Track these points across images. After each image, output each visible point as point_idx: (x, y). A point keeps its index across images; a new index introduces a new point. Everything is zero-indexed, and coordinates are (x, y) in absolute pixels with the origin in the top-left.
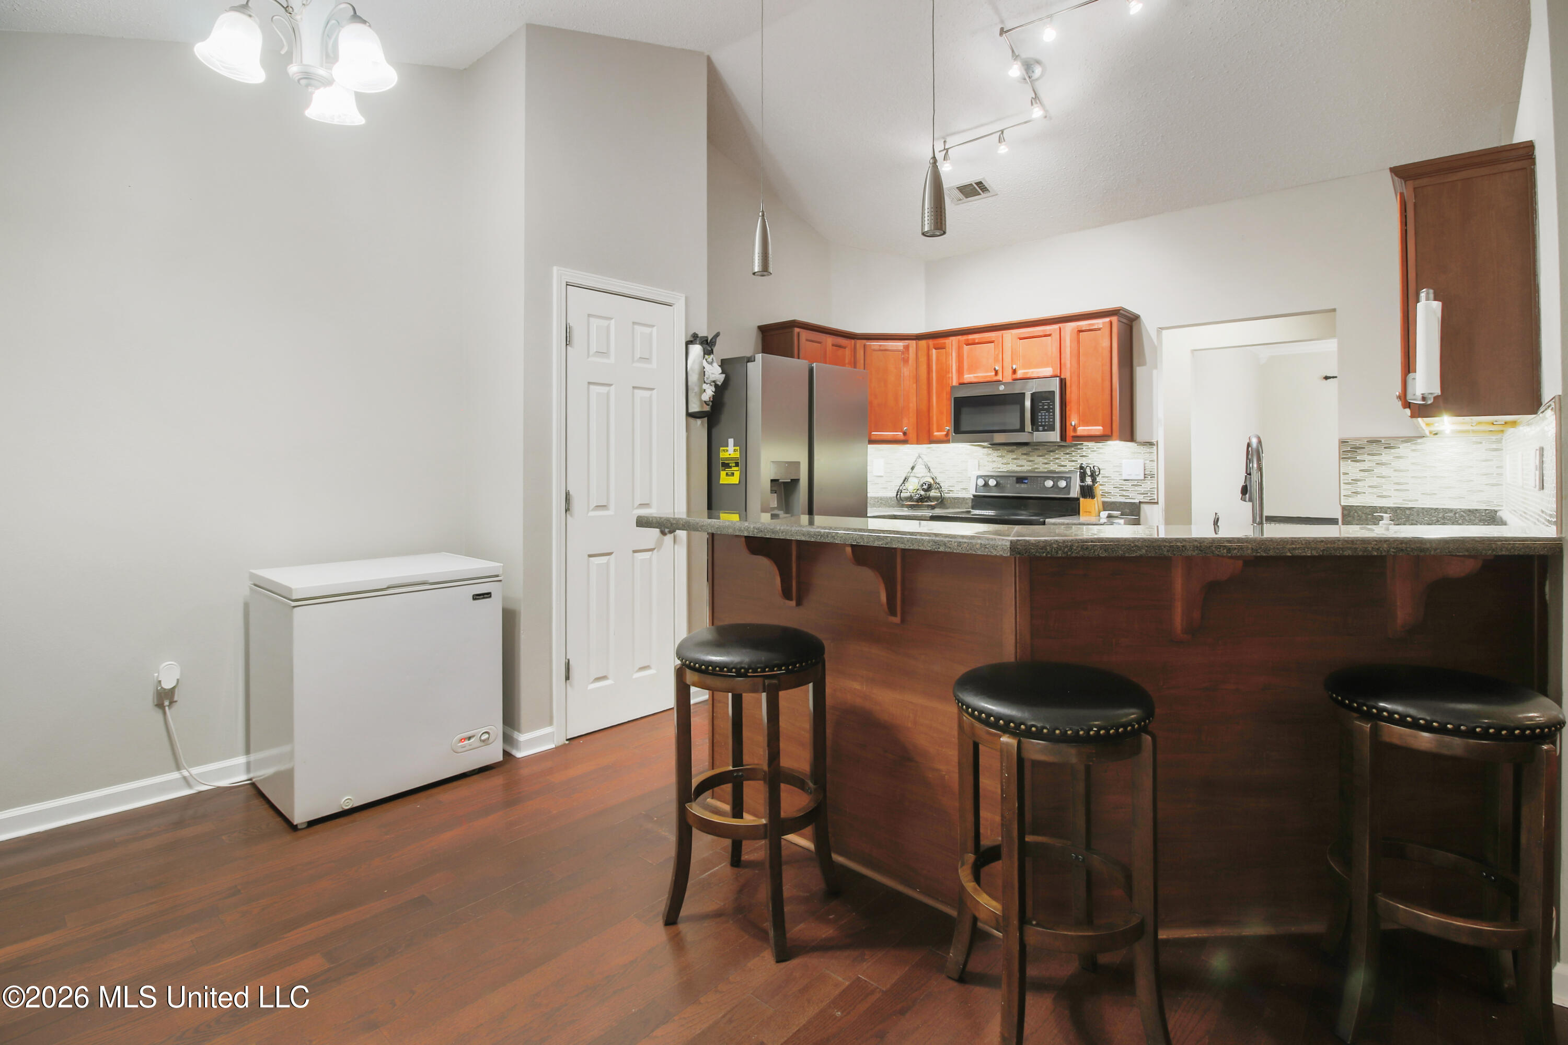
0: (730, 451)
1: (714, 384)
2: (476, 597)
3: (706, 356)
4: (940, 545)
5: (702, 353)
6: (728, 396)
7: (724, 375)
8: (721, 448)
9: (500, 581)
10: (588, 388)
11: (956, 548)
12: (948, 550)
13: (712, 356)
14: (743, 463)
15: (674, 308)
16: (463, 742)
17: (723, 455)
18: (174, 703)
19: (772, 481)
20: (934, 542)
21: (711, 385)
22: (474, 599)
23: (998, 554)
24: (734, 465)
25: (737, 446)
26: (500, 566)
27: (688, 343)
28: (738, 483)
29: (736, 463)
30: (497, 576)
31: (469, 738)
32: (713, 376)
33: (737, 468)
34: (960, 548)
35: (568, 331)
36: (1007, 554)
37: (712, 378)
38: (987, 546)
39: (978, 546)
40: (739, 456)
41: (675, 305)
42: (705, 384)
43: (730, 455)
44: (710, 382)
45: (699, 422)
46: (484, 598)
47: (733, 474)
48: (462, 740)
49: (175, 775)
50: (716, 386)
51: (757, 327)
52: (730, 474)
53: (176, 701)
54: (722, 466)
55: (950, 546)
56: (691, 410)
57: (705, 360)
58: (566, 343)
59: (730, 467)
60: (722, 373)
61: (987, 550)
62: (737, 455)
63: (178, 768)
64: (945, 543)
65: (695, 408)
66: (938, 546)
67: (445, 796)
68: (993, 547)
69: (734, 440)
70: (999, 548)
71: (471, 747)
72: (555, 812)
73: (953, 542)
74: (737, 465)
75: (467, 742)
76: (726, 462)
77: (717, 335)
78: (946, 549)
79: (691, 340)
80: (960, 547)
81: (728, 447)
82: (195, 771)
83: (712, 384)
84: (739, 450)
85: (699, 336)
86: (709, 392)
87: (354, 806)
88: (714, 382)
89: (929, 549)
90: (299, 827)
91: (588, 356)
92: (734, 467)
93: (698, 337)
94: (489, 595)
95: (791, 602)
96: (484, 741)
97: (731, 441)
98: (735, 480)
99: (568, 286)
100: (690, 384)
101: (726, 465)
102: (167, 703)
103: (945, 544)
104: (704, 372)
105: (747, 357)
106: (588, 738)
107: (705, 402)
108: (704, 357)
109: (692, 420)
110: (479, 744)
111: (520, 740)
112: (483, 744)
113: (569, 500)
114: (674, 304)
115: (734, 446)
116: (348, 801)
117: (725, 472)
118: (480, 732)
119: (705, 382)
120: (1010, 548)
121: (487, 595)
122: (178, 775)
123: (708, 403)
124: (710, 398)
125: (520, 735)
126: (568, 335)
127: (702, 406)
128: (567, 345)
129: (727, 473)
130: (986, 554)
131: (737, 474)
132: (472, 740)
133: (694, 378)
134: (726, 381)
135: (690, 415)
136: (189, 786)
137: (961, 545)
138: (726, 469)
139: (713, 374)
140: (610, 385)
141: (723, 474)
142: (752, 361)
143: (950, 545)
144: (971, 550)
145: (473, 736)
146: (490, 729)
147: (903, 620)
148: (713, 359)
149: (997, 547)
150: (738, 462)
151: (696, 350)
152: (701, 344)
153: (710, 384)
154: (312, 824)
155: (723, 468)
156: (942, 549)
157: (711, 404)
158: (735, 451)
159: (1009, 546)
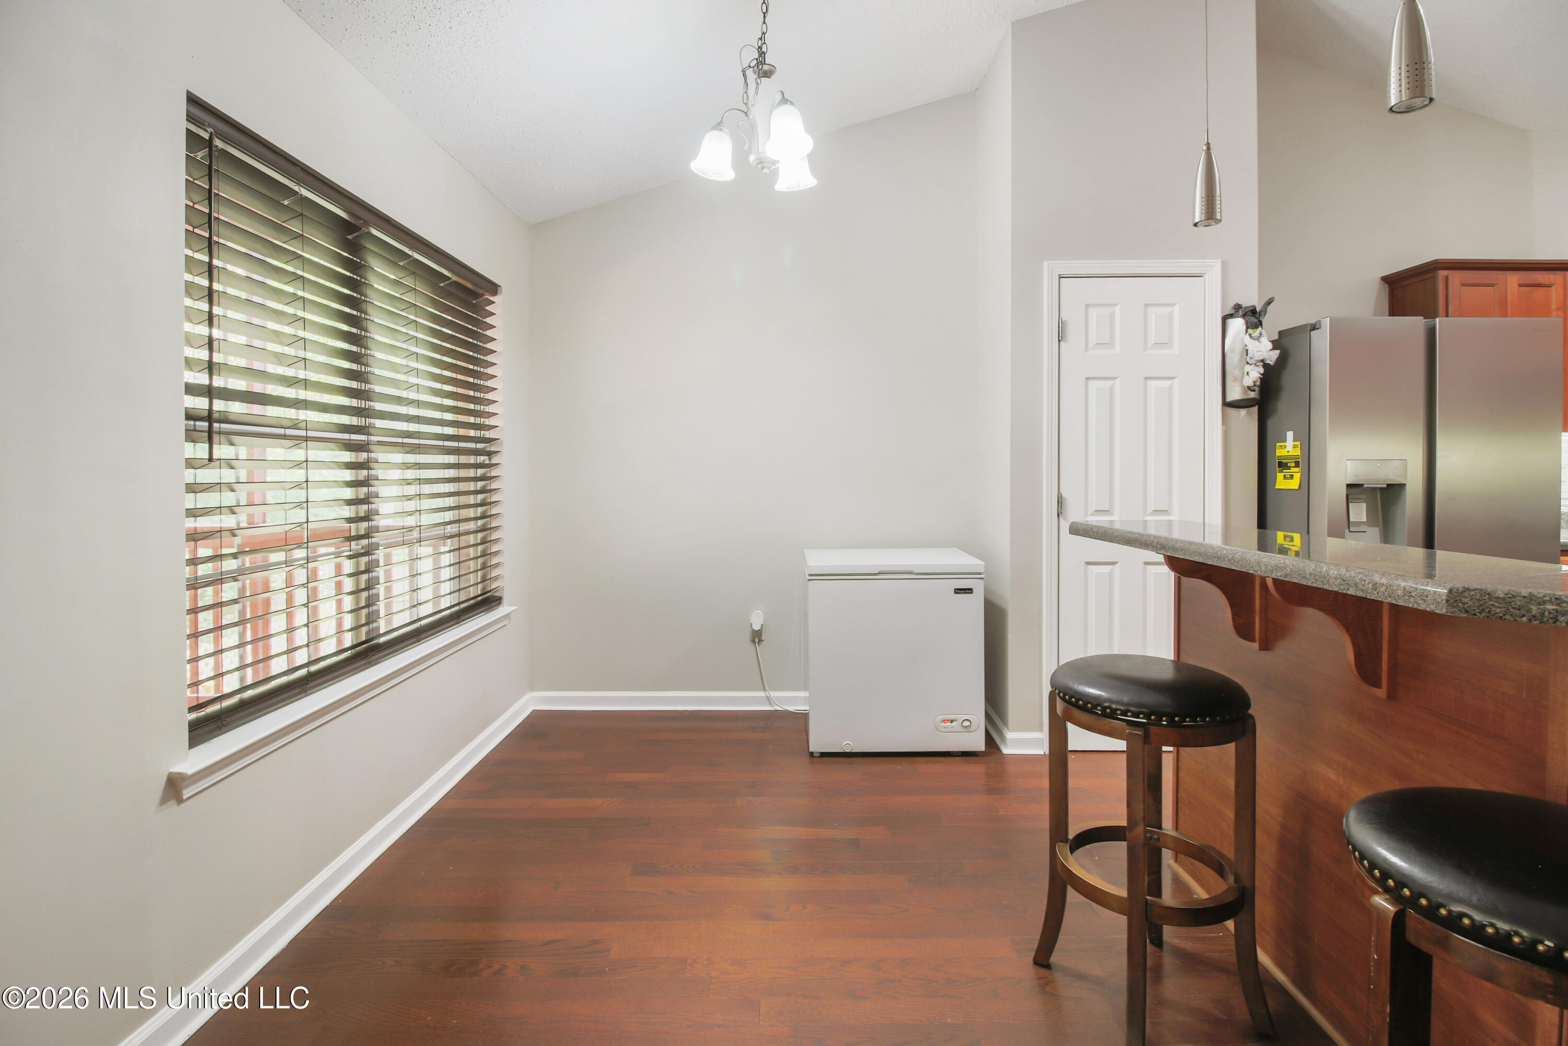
0: (1288, 447)
1: (1262, 363)
2: (958, 591)
3: (1250, 331)
4: (1350, 586)
5: (1245, 327)
6: (1287, 380)
7: (1278, 352)
8: (1278, 444)
9: (982, 579)
10: (1086, 385)
11: (1370, 591)
12: (1360, 594)
13: (1260, 329)
14: (1305, 462)
15: (1205, 279)
16: (945, 723)
17: (1280, 452)
18: (762, 642)
19: (1349, 486)
20: (1342, 579)
21: (1258, 366)
22: (955, 593)
23: (1428, 609)
24: (1293, 464)
25: (1297, 441)
26: (982, 564)
27: (1225, 319)
28: (1297, 488)
29: (1295, 462)
30: (980, 574)
31: (952, 721)
32: (1259, 354)
33: (1297, 469)
34: (1376, 592)
35: (1060, 326)
36: (1442, 609)
37: (1259, 356)
38: (1413, 594)
39: (1400, 592)
40: (1299, 454)
41: (1207, 275)
42: (1248, 365)
43: (1288, 452)
44: (1254, 362)
45: (1243, 412)
46: (965, 593)
47: (1292, 476)
48: (944, 721)
49: (762, 694)
50: (1266, 366)
51: (1379, 279)
52: (1288, 476)
53: (763, 640)
54: (1279, 467)
55: (1362, 588)
56: (1230, 398)
57: (1247, 336)
58: (1059, 338)
59: (1289, 468)
60: (1274, 349)
61: (1412, 599)
62: (1297, 452)
63: (765, 690)
64: (1356, 583)
65: (1235, 394)
66: (1346, 587)
67: (924, 766)
68: (1421, 596)
69: (1294, 433)
70: (1429, 598)
71: (953, 730)
72: (1002, 813)
73: (1367, 582)
74: (1297, 465)
75: (949, 724)
76: (1284, 461)
77: (1269, 302)
78: (1358, 592)
79: (1231, 313)
80: (1375, 590)
81: (1286, 442)
82: (773, 694)
83: (1258, 364)
84: (1299, 446)
85: (1243, 306)
86: (1254, 374)
87: (854, 751)
88: (1262, 361)
89: (1336, 589)
90: (815, 755)
91: (1087, 349)
92: (1293, 467)
93: (1241, 308)
94: (970, 591)
95: (1253, 644)
96: (966, 727)
97: (1290, 435)
98: (1294, 484)
99: (1061, 279)
100: (1228, 367)
101: (1282, 466)
102: (757, 640)
103: (1356, 585)
104: (1247, 350)
105: (1311, 325)
106: (1082, 755)
107: (1248, 387)
108: (1247, 331)
109: (1232, 412)
110: (961, 729)
111: (1006, 736)
112: (964, 730)
113: (1061, 503)
114: (1204, 274)
115: (1294, 441)
116: (848, 745)
117: (1282, 474)
118: (962, 718)
119: (1248, 363)
120: (1447, 601)
121: (969, 591)
122: (764, 694)
123: (1252, 388)
124: (1254, 382)
125: (1008, 732)
126: (1060, 331)
127: (1246, 393)
128: (1059, 341)
129: (1285, 476)
130: (1410, 606)
131: (1297, 477)
132: (954, 724)
133: (1233, 359)
134: (1282, 360)
135: (1226, 404)
136: (770, 704)
137: (1376, 588)
138: (1284, 471)
139: (1258, 351)
140: (1115, 378)
141: (1280, 476)
142: (1318, 329)
143: (1362, 585)
144: (1390, 597)
145: (956, 720)
146: (971, 718)
147: (1391, 696)
148: (1261, 334)
149: (1427, 597)
150: (1299, 461)
151: (1237, 325)
152: (1244, 316)
153: (1255, 364)
154: (823, 755)
155: (1280, 469)
156: (1352, 592)
157: (1257, 389)
158: (1294, 447)
159: (1444, 598)
